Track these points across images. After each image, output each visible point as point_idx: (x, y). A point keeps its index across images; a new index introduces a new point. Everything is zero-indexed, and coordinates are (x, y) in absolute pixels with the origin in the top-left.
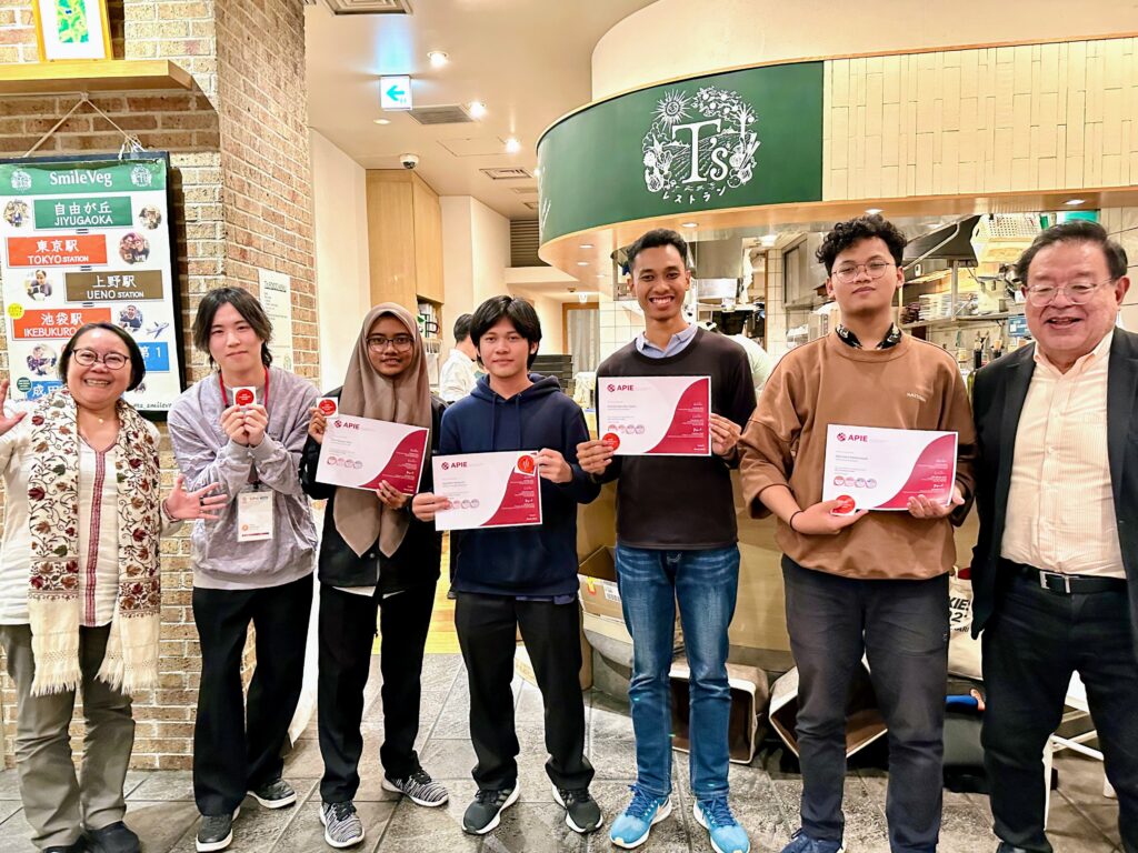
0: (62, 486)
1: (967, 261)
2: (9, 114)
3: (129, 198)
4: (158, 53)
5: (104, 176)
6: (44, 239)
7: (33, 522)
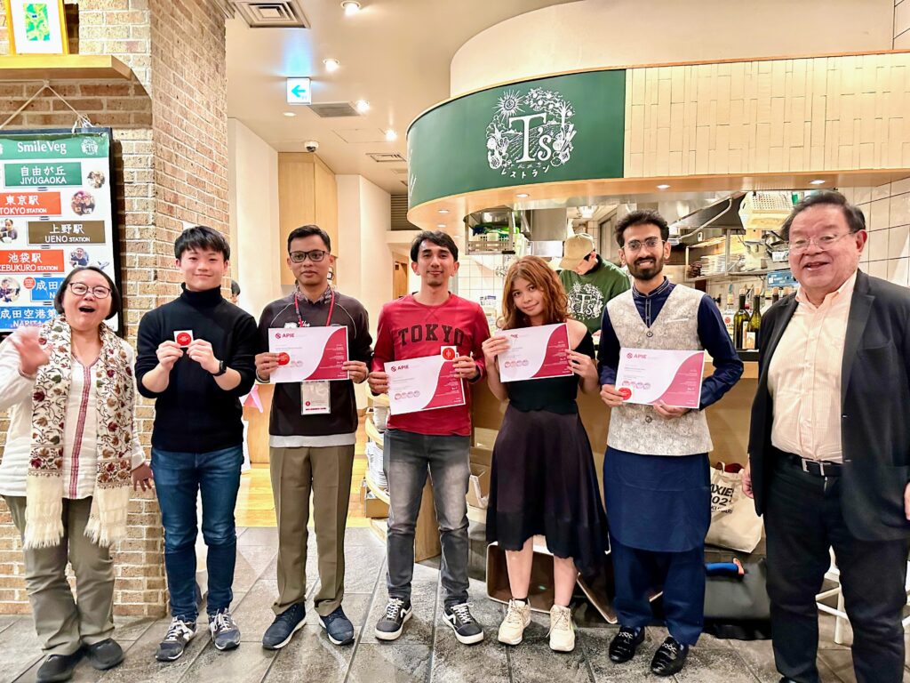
0: (58, 392)
1: (737, 230)
4: (105, 51)
5: (61, 146)
6: (12, 194)
7: (35, 418)
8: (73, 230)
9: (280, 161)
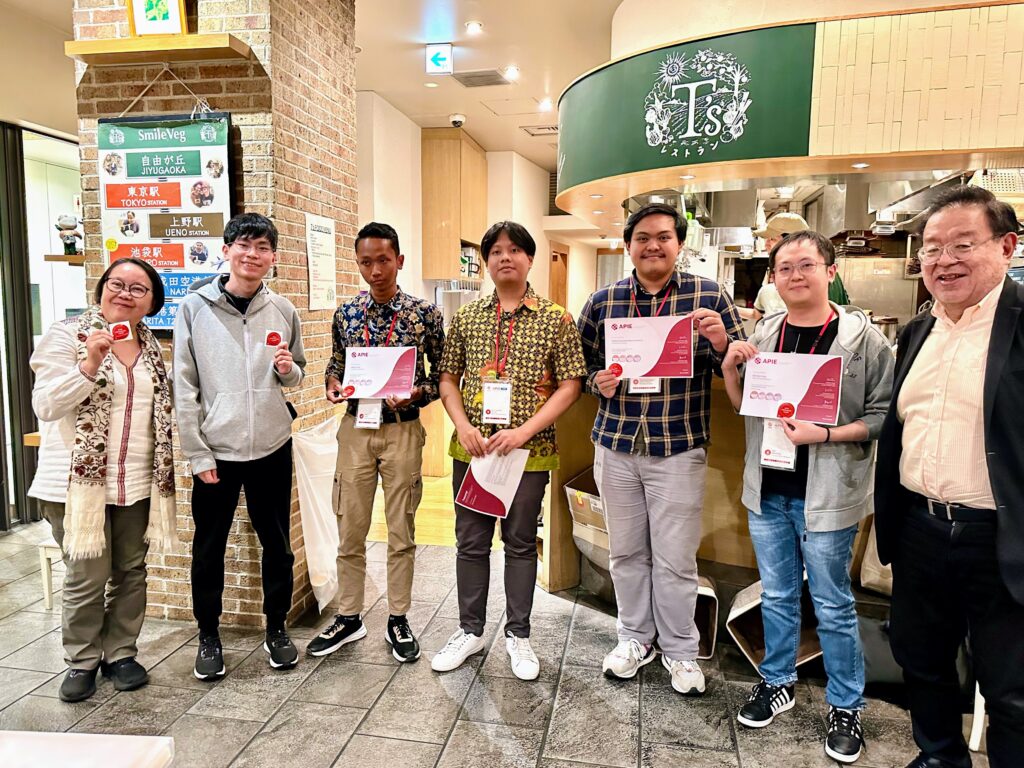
0: (102, 396)
2: (109, 81)
3: (199, 151)
4: (224, 28)
5: (180, 133)
6: (134, 185)
7: (79, 422)
8: (192, 223)
9: (424, 139)
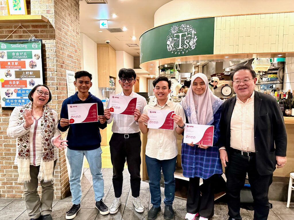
3: (32, 51)
4: (39, 14)
5: (25, 46)
6: (9, 62)
7: (19, 139)
8: (30, 73)
9: (98, 47)
